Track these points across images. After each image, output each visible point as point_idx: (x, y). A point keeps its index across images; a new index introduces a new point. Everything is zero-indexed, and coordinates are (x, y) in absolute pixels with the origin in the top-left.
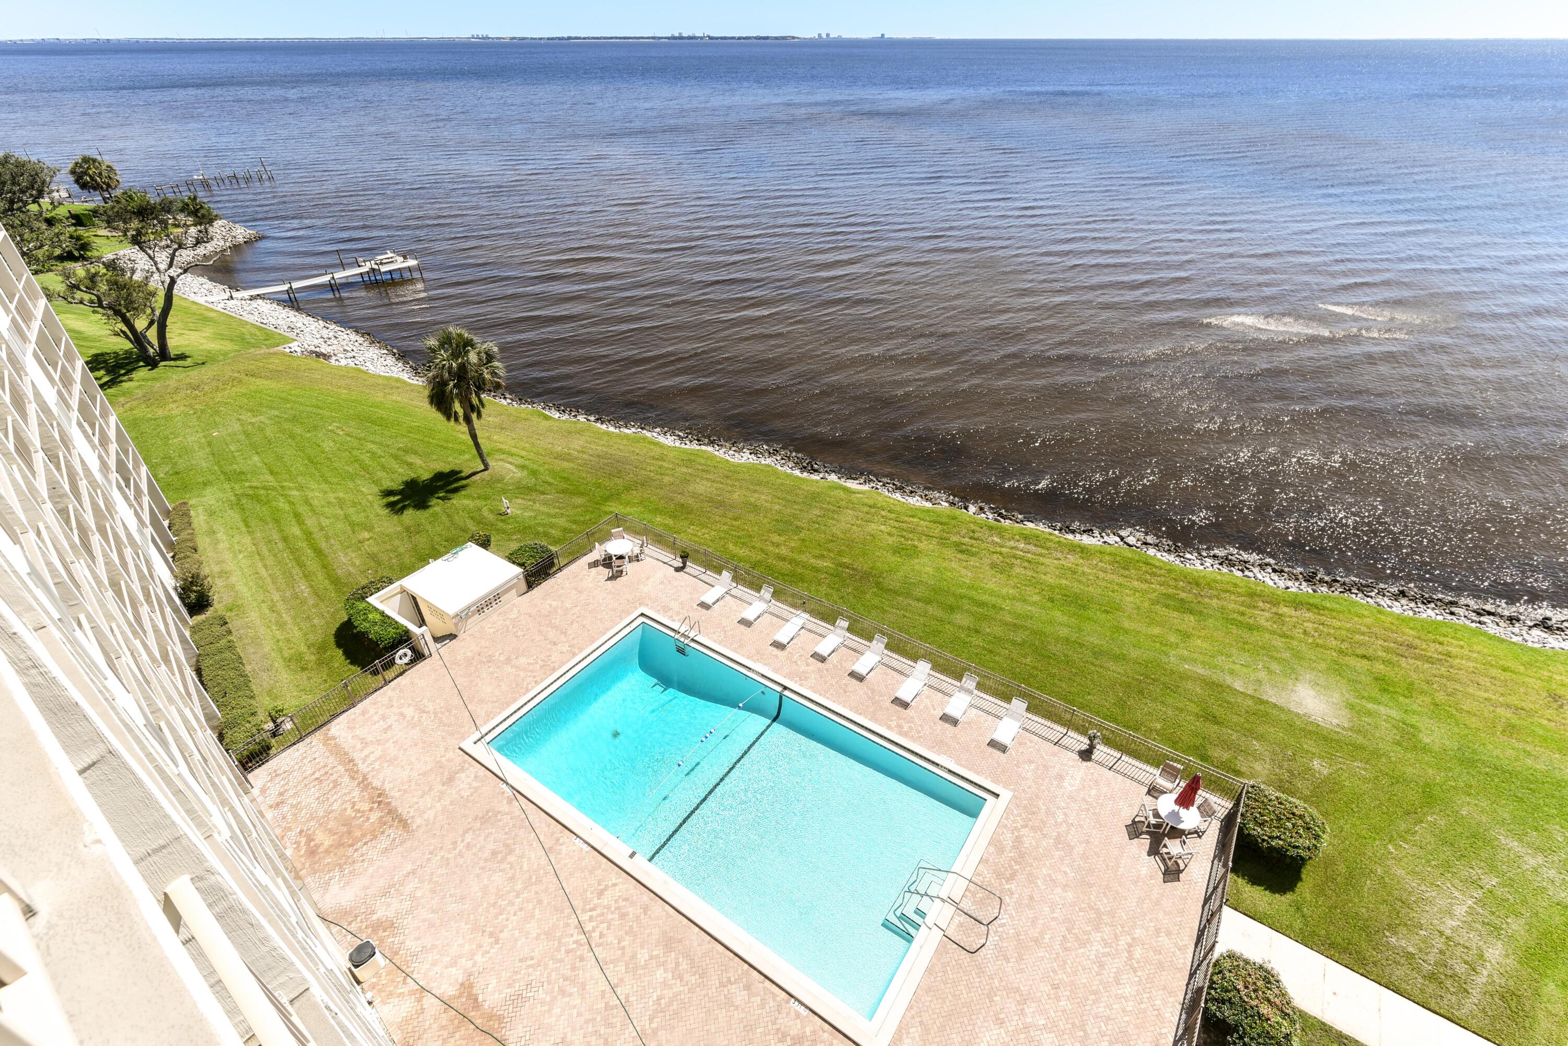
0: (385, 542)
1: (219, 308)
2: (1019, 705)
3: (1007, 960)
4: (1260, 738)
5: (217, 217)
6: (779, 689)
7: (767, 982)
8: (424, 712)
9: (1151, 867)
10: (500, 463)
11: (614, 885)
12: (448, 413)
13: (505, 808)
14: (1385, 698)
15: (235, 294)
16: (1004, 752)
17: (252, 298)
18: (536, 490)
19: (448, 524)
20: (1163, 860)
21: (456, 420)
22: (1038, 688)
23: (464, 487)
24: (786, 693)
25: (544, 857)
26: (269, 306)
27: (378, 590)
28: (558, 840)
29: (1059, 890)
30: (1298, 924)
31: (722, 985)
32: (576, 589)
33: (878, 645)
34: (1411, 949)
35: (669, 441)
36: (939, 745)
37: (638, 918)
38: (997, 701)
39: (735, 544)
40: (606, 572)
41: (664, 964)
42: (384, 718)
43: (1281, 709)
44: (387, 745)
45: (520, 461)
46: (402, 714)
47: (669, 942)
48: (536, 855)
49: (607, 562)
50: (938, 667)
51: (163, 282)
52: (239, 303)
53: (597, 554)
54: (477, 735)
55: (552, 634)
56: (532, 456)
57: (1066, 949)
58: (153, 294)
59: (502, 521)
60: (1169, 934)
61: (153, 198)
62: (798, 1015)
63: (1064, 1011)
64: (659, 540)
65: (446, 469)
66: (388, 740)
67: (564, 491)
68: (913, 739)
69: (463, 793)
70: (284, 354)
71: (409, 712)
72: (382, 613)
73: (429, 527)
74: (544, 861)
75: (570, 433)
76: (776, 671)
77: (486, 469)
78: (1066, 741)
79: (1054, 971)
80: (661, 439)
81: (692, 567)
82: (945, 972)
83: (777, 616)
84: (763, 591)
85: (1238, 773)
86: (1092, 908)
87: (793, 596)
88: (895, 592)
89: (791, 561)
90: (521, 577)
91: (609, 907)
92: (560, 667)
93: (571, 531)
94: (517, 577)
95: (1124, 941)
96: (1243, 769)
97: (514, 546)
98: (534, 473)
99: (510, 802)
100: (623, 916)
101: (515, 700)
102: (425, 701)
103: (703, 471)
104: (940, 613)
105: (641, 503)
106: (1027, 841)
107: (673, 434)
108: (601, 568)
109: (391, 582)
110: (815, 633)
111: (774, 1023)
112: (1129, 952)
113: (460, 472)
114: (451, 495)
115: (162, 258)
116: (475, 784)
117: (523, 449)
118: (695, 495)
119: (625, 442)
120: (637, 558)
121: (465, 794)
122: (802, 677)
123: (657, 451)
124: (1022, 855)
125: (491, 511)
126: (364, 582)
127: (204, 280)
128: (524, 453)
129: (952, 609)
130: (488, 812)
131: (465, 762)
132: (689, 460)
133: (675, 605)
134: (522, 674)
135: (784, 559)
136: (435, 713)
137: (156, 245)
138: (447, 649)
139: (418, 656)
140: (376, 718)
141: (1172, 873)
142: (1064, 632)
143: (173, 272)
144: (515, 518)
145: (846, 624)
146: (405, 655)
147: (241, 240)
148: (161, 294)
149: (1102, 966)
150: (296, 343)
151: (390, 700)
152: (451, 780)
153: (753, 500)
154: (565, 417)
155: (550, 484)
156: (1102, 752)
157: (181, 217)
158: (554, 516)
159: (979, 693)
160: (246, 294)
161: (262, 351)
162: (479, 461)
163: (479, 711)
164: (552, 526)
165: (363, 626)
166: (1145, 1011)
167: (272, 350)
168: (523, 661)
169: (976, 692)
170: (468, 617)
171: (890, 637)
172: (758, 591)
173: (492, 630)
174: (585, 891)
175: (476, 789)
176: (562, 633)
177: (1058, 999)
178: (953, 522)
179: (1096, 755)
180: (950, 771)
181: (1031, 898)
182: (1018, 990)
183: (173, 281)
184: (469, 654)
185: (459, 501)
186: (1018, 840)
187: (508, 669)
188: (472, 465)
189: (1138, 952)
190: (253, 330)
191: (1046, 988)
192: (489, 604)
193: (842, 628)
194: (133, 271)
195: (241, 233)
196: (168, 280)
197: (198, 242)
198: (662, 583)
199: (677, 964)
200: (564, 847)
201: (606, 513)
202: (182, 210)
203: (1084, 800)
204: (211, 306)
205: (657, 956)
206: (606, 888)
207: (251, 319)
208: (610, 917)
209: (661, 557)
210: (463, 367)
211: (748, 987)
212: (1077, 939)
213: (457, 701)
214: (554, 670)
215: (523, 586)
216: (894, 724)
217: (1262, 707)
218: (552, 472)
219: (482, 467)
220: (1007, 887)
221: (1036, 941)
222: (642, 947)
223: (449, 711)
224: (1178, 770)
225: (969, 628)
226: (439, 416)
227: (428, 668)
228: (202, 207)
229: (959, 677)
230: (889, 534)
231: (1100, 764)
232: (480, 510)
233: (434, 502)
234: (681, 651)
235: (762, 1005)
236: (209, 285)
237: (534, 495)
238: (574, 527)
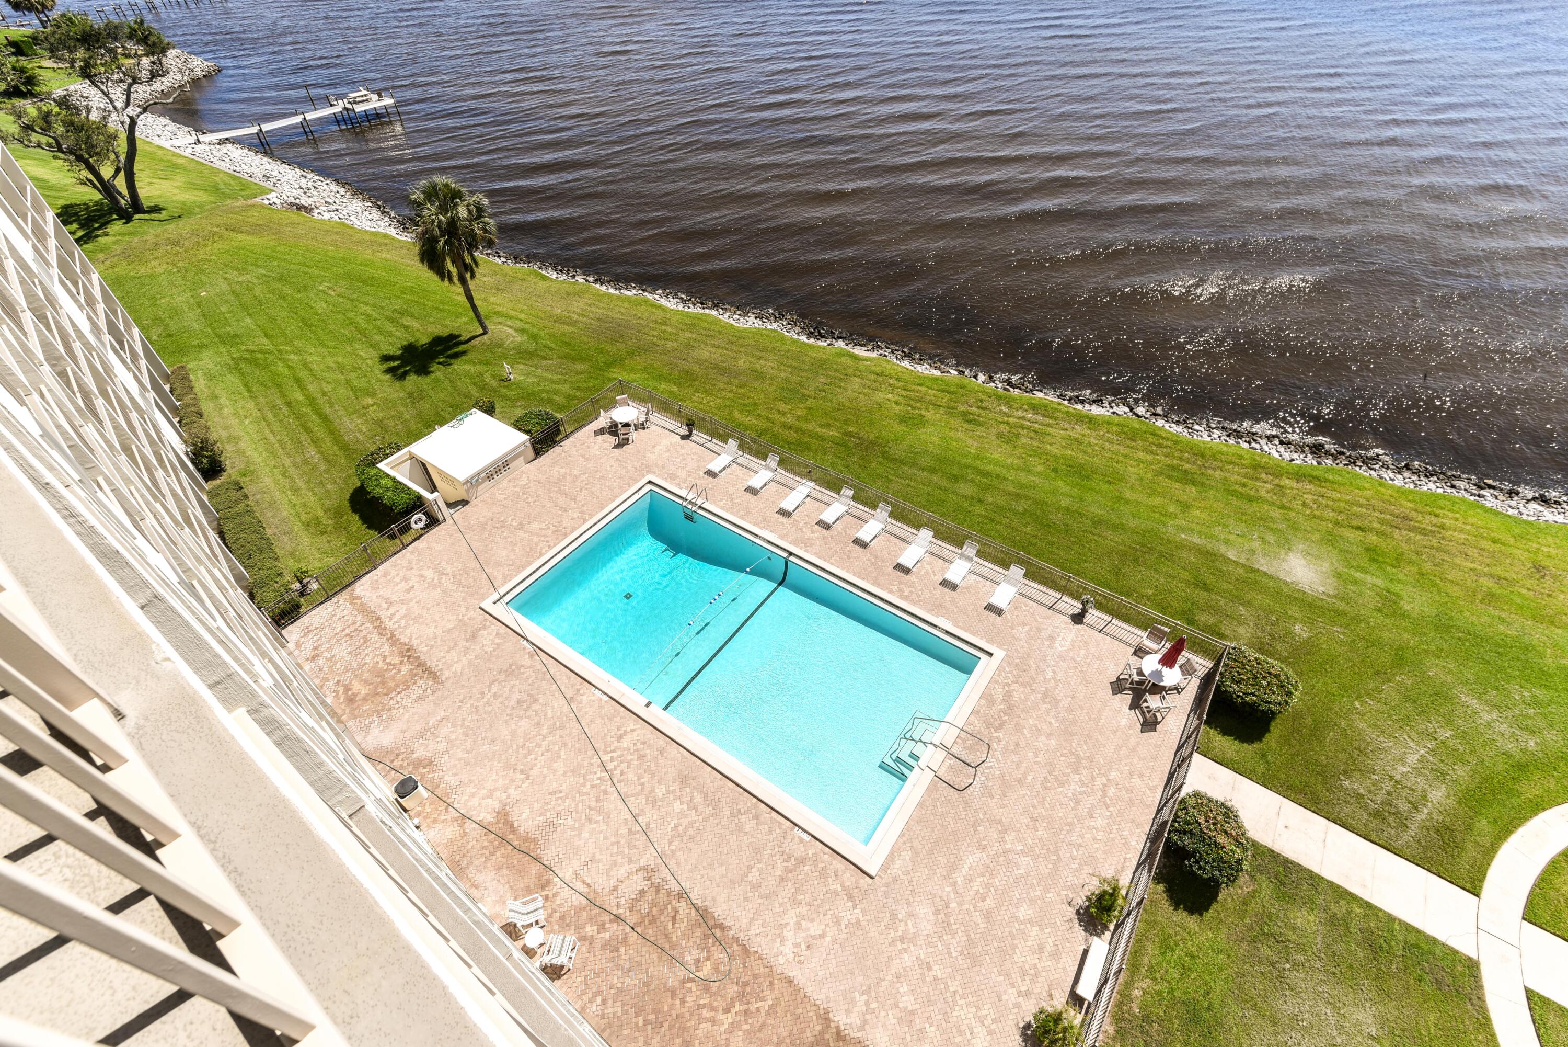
0: (389, 408)
1: (187, 152)
2: (1017, 572)
3: (992, 797)
4: (1247, 604)
5: (169, 46)
6: (785, 555)
7: (774, 813)
8: (443, 574)
9: (1131, 719)
10: (499, 327)
11: (632, 730)
12: (442, 273)
13: (526, 661)
14: (1374, 567)
15: (202, 138)
16: (1000, 615)
17: (221, 142)
18: (538, 356)
19: (451, 390)
20: (1143, 713)
21: (450, 279)
22: (1036, 556)
23: (464, 353)
24: (792, 558)
25: (566, 706)
26: (240, 151)
27: (387, 456)
28: (578, 691)
29: (1043, 738)
30: (1261, 769)
31: (733, 815)
32: (583, 456)
33: (882, 513)
34: (1361, 791)
35: (671, 304)
36: (938, 608)
37: (655, 759)
38: (995, 568)
39: (741, 412)
40: (613, 440)
41: (680, 797)
42: (405, 579)
43: (1271, 577)
44: (411, 604)
45: (519, 325)
46: (422, 576)
47: (684, 780)
48: (558, 704)
49: (613, 429)
50: (939, 535)
51: (122, 123)
52: (207, 148)
53: (602, 421)
54: (496, 596)
55: (562, 501)
56: (531, 318)
57: (1046, 788)
58: (114, 137)
59: (505, 387)
60: (1141, 776)
61: (98, 23)
62: (801, 840)
63: (1040, 839)
64: (665, 407)
65: (444, 333)
66: (411, 600)
67: (566, 357)
68: (914, 603)
69: (486, 649)
70: (262, 206)
71: (429, 574)
72: (394, 479)
73: (432, 393)
74: (566, 709)
75: (569, 294)
76: (782, 537)
77: (485, 332)
78: (1061, 605)
79: (1034, 807)
80: (664, 302)
81: (697, 435)
82: (935, 806)
83: (783, 485)
84: (769, 460)
85: (1222, 636)
86: (1072, 753)
87: (799, 464)
88: (901, 462)
89: (798, 430)
90: (528, 444)
91: (628, 749)
92: (572, 532)
93: (575, 398)
94: (524, 444)
95: (1099, 782)
96: (1227, 632)
97: (519, 413)
98: (534, 337)
99: (531, 657)
100: (642, 757)
101: (530, 564)
102: (443, 564)
103: (707, 336)
104: (944, 483)
105: (645, 369)
106: (1016, 696)
107: (676, 296)
108: (607, 435)
109: (399, 449)
110: (820, 501)
111: (780, 847)
112: (1103, 791)
113: (459, 336)
114: (452, 361)
115: (118, 94)
116: (497, 641)
117: (522, 312)
118: (699, 362)
119: (626, 305)
120: (642, 426)
121: (489, 649)
122: (807, 544)
123: (659, 315)
124: (1011, 708)
125: (493, 377)
126: (372, 448)
127: (165, 121)
128: (522, 316)
129: (956, 478)
130: (511, 666)
131: (486, 620)
132: (692, 324)
133: (682, 473)
134: (535, 539)
135: (790, 428)
136: (454, 576)
137: (108, 79)
138: (459, 514)
139: (433, 521)
140: (397, 579)
141: (1150, 724)
142: (1065, 502)
143: (132, 111)
144: (518, 384)
145: (850, 493)
146: (420, 520)
147: (199, 73)
148: (123, 136)
149: (1077, 802)
150: (274, 194)
151: (410, 562)
152: (474, 636)
153: (758, 367)
154: (563, 277)
155: (551, 349)
156: (1093, 615)
157: (130, 45)
158: (557, 383)
159: (979, 560)
160: (214, 137)
161: (239, 203)
162: (477, 324)
163: (497, 574)
164: (556, 392)
165: (377, 492)
166: (1113, 840)
167: (250, 202)
168: (535, 526)
169: (975, 559)
170: (478, 483)
171: (894, 505)
172: (765, 459)
173: (502, 497)
174: (606, 735)
175: (499, 645)
176: (572, 499)
177: (1036, 829)
178: (961, 391)
179: (1088, 618)
180: (947, 632)
181: (1017, 745)
182: (1000, 821)
183: (133, 123)
184: (482, 520)
185: (459, 366)
186: (1008, 695)
187: (521, 534)
188: (471, 329)
189: (1111, 791)
190: (227, 179)
191: (1025, 820)
192: (498, 471)
193: (847, 497)
194: (89, 110)
195: (199, 65)
196: (128, 121)
197: (154, 76)
198: (668, 451)
199: (692, 798)
200: (584, 698)
201: (610, 379)
202: (131, 37)
203: (1073, 659)
204: (177, 151)
205: (674, 791)
206: (625, 733)
207: (224, 166)
208: (629, 757)
209: (667, 425)
210: (453, 223)
211: (756, 817)
212: (1057, 779)
213: (473, 564)
214: (566, 535)
215: (531, 453)
216: (895, 588)
217: (1252, 576)
218: (552, 336)
219: (481, 331)
220: (996, 735)
221: (1019, 781)
222: (660, 783)
223: (467, 573)
224: (1164, 633)
225: (972, 498)
226: (433, 276)
227: (443, 532)
228: (150, 34)
229: (960, 545)
230: (896, 403)
231: (1090, 626)
232: (481, 375)
233: (434, 367)
234: (689, 517)
235: (770, 831)
236: (173, 126)
237: (536, 361)
238: (578, 393)
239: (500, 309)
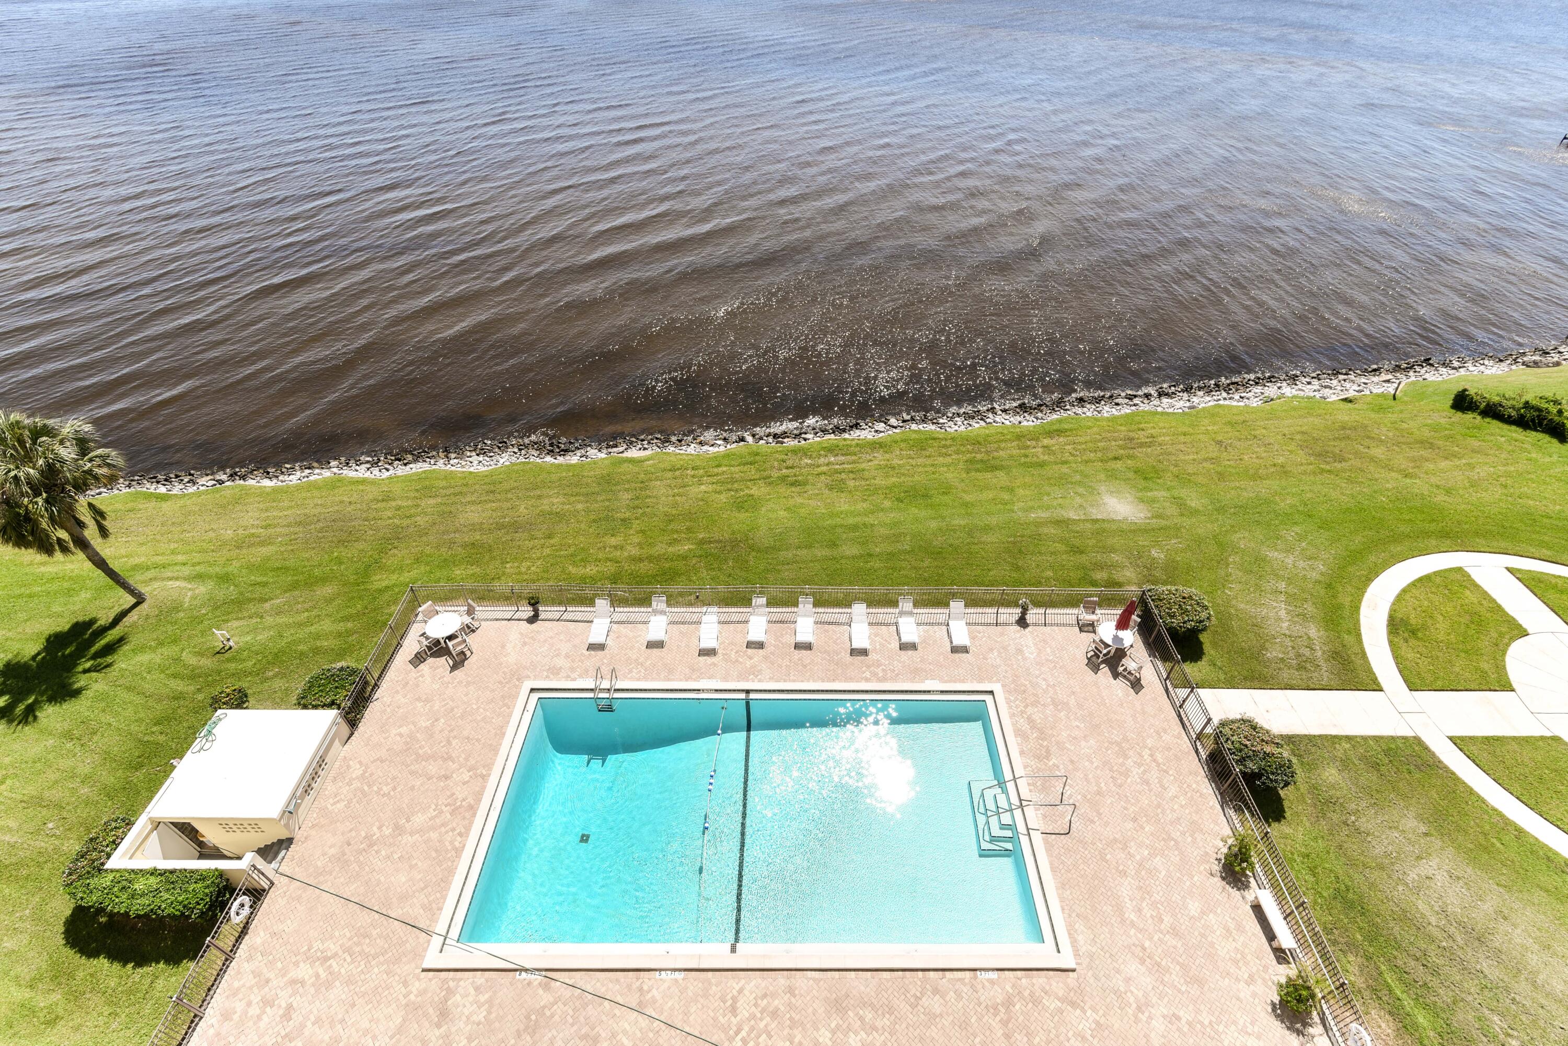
0: (39, 772)
2: (957, 606)
3: (1092, 822)
4: (1113, 550)
6: (743, 696)
7: (947, 973)
8: (327, 959)
9: (1120, 687)
10: (156, 585)
11: (740, 991)
12: (46, 546)
13: (545, 998)
14: (1150, 484)
16: (967, 652)
18: (250, 600)
19: (138, 700)
20: (1125, 677)
21: (65, 549)
22: (951, 584)
23: (121, 640)
24: (752, 696)
25: (640, 1018)
27: (115, 844)
28: (641, 989)
29: (1083, 743)
30: (1222, 677)
31: (914, 1006)
32: (419, 699)
33: (806, 606)
34: (1281, 656)
35: (360, 472)
36: (916, 673)
37: (790, 1005)
38: (931, 610)
39: (574, 564)
40: (443, 663)
41: (849, 1028)
42: (267, 1003)
43: (1108, 521)
44: (307, 1032)
45: (186, 571)
46: (293, 982)
47: (838, 1005)
48: (629, 1023)
49: (437, 648)
50: (872, 602)
53: (411, 645)
54: (437, 941)
55: (432, 768)
56: (198, 557)
57: (1120, 786)
59: (228, 660)
60: (1165, 731)
62: (992, 982)
63: (1152, 834)
64: (486, 596)
65: (64, 625)
66: (303, 1026)
67: (294, 586)
68: (894, 679)
69: (475, 1018)
71: (304, 971)
72: (154, 872)
73: (107, 718)
74: (643, 1022)
75: (223, 507)
76: (725, 679)
77: (140, 600)
78: (1002, 618)
79: (1126, 809)
80: (349, 473)
81: (546, 611)
82: (1063, 863)
83: (682, 623)
84: (654, 604)
85: (1120, 585)
86: (1112, 743)
87: (681, 594)
88: (773, 548)
89: (650, 559)
90: (340, 720)
91: (753, 1017)
92: (479, 801)
93: (349, 633)
94: (334, 723)
95: (1146, 753)
96: (1121, 580)
98: (224, 579)
99: (546, 988)
100: (774, 1014)
101: (451, 871)
102: (317, 945)
103: (455, 495)
104: (826, 552)
105: (417, 560)
106: (1037, 717)
107: (359, 463)
108: (431, 661)
109: (129, 824)
110: (732, 622)
111: (980, 1004)
112: (1154, 761)
113: (92, 622)
114: (109, 659)
116: (483, 998)
117: (173, 552)
118: (473, 528)
119: (316, 493)
120: (469, 629)
121: (481, 1016)
122: (754, 672)
123: (373, 492)
124: (1041, 731)
125: (200, 654)
126: (74, 846)
128: (180, 558)
129: (833, 545)
130: (528, 1017)
131: (445, 981)
132: (424, 486)
133: (560, 662)
134: (434, 835)
135: (641, 560)
136: (348, 950)
138: (288, 861)
139: (257, 894)
140: (254, 1011)
141: (1137, 685)
142: (934, 525)
144: (248, 648)
145: (763, 600)
146: (242, 905)
149: (1147, 783)
151: (256, 974)
152: (444, 1014)
153: (547, 508)
154: (177, 489)
155: (265, 584)
156: (1034, 615)
158: (309, 622)
159: (919, 611)
162: (121, 592)
163: (414, 911)
164: (318, 637)
165: (139, 906)
166: (1192, 797)
168: (419, 819)
169: (915, 611)
170: (297, 806)
171: (813, 594)
172: (650, 605)
173: (341, 806)
174: (715, 1019)
175: (490, 1001)
176: (445, 760)
177: (1143, 828)
178: (758, 458)
179: (1029, 618)
180: (942, 692)
181: (1072, 762)
182: (1115, 840)
184: (333, 851)
185: (122, 662)
186: (1030, 720)
187: (407, 839)
188: (107, 603)
189: (1159, 756)
191: (1129, 825)
192: (315, 776)
193: (761, 606)
198: (525, 644)
199: (861, 1019)
200: (654, 992)
201: (380, 591)
203: (1047, 660)
205: (838, 1027)
206: (735, 1001)
208: (762, 1025)
209: (500, 615)
210: (51, 471)
211: (936, 991)
212: (1121, 774)
213: (366, 918)
214: (473, 809)
215: (345, 729)
216: (868, 674)
217: (1097, 526)
218: (251, 568)
219: (132, 600)
220: (1051, 763)
221: (1099, 793)
222: (817, 1029)
223: (366, 936)
224: (1094, 603)
225: (862, 556)
226: (30, 556)
227: (282, 902)
229: (894, 603)
230: (716, 492)
231: (1035, 625)
232: (178, 660)
233: (81, 681)
234: (609, 709)
235: (959, 996)
237: (252, 608)
238: (350, 625)
239: (136, 561)
